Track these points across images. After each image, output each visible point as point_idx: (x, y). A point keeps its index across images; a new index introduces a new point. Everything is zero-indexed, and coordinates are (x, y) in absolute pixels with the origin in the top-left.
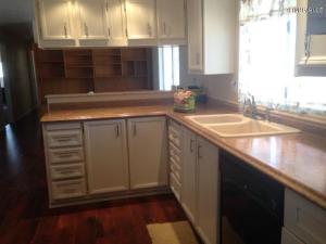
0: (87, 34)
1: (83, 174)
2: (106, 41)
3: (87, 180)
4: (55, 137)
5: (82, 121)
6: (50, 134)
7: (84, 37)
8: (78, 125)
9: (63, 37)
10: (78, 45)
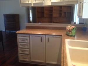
0: (35, 1)
1: (29, 53)
2: (43, 3)
3: (30, 56)
4: (20, 39)
5: (29, 34)
6: (19, 37)
7: (34, 2)
8: (28, 36)
9: (27, 2)
10: (32, 5)
